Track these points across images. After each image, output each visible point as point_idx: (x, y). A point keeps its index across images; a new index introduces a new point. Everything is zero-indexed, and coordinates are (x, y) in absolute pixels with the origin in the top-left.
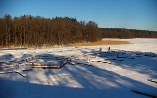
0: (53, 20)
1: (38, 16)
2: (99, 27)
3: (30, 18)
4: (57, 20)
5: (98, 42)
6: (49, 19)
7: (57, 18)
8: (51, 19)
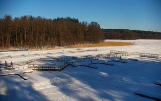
0: (55, 20)
1: (39, 17)
2: (101, 28)
3: (31, 18)
4: (59, 20)
5: (101, 43)
6: (50, 19)
7: (58, 18)
8: (52, 19)
